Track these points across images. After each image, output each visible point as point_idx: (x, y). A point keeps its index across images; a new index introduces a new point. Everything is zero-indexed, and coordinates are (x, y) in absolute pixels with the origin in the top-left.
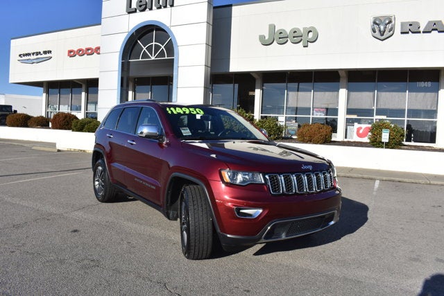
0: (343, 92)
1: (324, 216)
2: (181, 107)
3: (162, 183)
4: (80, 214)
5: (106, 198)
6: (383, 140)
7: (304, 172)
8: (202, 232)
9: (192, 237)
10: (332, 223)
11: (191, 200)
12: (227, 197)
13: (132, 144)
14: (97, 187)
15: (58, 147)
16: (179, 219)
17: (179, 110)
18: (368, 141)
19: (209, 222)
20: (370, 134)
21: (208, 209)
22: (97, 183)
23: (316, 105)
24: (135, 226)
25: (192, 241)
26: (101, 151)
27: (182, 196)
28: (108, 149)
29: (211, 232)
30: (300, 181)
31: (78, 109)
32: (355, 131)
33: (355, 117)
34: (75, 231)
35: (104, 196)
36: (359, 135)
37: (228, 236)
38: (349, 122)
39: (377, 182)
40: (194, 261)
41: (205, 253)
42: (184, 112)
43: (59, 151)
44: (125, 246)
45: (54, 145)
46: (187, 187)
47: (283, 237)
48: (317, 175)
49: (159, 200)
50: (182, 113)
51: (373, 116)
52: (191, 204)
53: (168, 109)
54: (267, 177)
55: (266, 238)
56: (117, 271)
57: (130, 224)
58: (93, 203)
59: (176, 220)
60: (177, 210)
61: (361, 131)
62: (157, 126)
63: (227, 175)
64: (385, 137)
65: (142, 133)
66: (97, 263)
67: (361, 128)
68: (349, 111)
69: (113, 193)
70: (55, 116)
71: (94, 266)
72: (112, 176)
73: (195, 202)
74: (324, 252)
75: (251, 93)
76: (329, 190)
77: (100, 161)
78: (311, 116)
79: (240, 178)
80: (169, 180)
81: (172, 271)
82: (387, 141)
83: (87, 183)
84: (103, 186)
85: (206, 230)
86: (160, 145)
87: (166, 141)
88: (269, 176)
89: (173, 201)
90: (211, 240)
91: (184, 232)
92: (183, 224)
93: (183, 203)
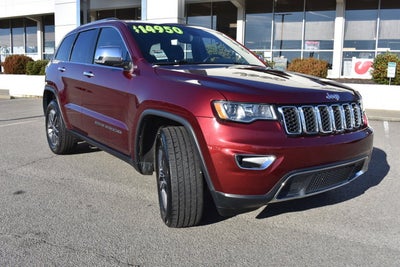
0: (340, 21)
1: (353, 165)
2: (152, 25)
3: (130, 125)
4: (28, 170)
5: (62, 148)
6: (389, 76)
7: (330, 103)
8: (188, 190)
9: (175, 198)
10: (361, 173)
11: (171, 146)
12: (222, 141)
13: (89, 77)
14: (51, 136)
15: (12, 94)
16: (154, 173)
17: (149, 29)
18: (370, 77)
19: (198, 176)
20: (371, 68)
21: (196, 158)
22: (50, 131)
23: (308, 37)
24: (98, 182)
25: (175, 203)
26: (53, 90)
27: (159, 141)
28: (61, 87)
29: (200, 190)
30: (324, 116)
31: (35, 51)
32: (354, 66)
33: (353, 50)
34: (19, 193)
35: (59, 147)
36: (358, 71)
37: (227, 195)
38: (347, 56)
39: (386, 124)
40: (178, 230)
41: (192, 218)
42: (157, 31)
43: (12, 98)
44: (83, 212)
45: (7, 92)
46: (165, 129)
47: (302, 194)
48: (345, 107)
49: (128, 150)
50: (154, 31)
51: (374, 48)
52: (171, 152)
53: (135, 28)
54: (280, 110)
55: (279, 197)
56: (71, 248)
57: (91, 180)
58: (46, 156)
59: (150, 173)
60: (152, 162)
61: (360, 67)
62: (120, 47)
63: (222, 108)
64: (391, 72)
65: (100, 58)
66: (43, 238)
67: (360, 63)
68: (347, 44)
69: (71, 143)
70: (7, 60)
71: (40, 243)
72: (67, 121)
73: (178, 149)
74: (349, 211)
75: (232, 26)
76: (359, 129)
77: (52, 103)
78: (302, 50)
79: (241, 113)
80: (140, 120)
81: (149, 246)
82: (393, 76)
83: (39, 131)
84: (57, 134)
85: (193, 188)
86: (126, 74)
87: (133, 67)
88: (283, 109)
89: (146, 148)
90: (201, 201)
91: (163, 191)
92: (161, 179)
93: (161, 152)
